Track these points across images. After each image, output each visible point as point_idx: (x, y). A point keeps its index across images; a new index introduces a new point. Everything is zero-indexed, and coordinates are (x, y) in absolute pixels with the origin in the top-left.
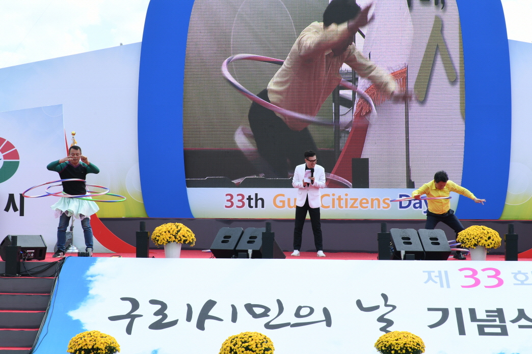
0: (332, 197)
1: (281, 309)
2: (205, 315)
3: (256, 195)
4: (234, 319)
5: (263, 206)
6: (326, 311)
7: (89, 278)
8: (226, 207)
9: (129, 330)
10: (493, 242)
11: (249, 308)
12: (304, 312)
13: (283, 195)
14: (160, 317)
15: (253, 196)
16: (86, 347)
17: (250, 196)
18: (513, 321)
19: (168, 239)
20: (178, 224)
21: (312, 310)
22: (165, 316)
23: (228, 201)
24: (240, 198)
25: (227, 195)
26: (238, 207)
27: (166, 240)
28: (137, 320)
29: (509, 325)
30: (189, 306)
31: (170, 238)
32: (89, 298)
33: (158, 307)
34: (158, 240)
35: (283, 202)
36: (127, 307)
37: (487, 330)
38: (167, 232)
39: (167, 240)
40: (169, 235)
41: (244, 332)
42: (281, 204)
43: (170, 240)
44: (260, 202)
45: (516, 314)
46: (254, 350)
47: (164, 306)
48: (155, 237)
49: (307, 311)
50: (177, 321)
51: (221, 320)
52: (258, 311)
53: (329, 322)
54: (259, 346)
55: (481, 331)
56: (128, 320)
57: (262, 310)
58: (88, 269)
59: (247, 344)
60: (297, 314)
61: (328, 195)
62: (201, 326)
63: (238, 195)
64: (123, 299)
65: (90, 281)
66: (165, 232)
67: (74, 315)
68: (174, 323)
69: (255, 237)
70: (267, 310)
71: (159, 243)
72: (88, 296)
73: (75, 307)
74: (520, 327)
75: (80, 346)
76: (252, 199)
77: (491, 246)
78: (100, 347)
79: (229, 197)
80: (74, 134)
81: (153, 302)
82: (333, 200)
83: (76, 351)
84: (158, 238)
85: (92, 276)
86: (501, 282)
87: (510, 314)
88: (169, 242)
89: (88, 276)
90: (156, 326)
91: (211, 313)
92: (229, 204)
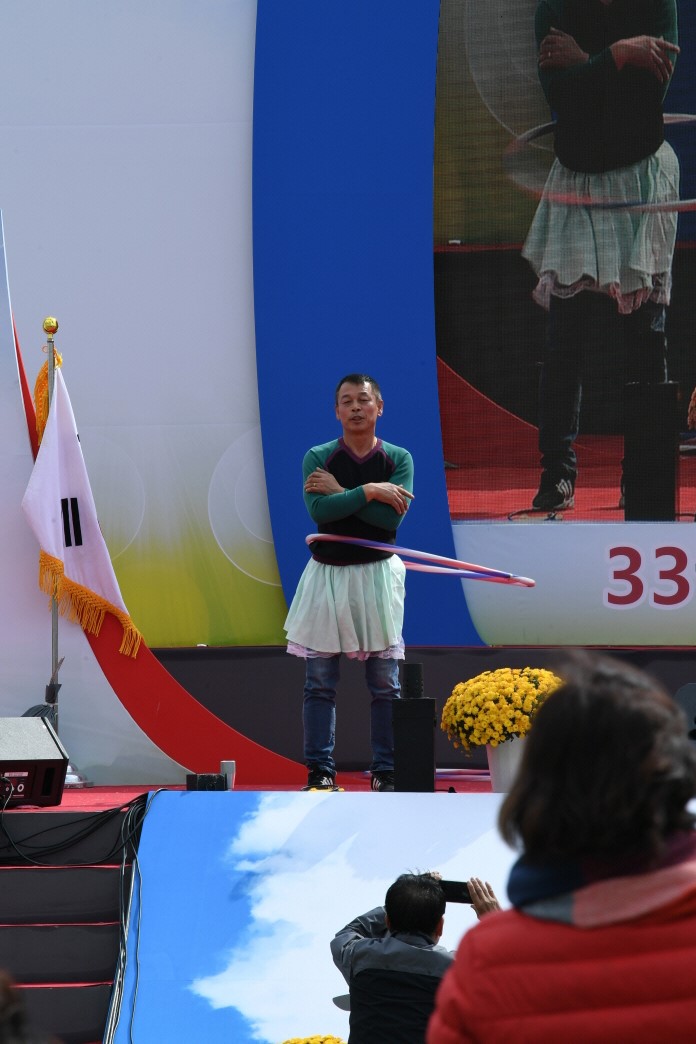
7: (245, 866)
8: (613, 599)
19: (508, 724)
20: (536, 672)
23: (618, 575)
24: (670, 562)
25: (614, 552)
26: (659, 599)
27: (498, 727)
31: (513, 720)
32: (257, 932)
34: (472, 729)
38: (503, 703)
39: (505, 728)
40: (511, 713)
43: (515, 728)
48: (458, 716)
58: (234, 833)
63: (660, 552)
65: (251, 875)
66: (496, 701)
67: (217, 990)
71: (474, 739)
72: (251, 928)
79: (624, 562)
80: (53, 330)
84: (469, 722)
85: (252, 858)
88: (509, 736)
89: (239, 859)
92: (625, 588)
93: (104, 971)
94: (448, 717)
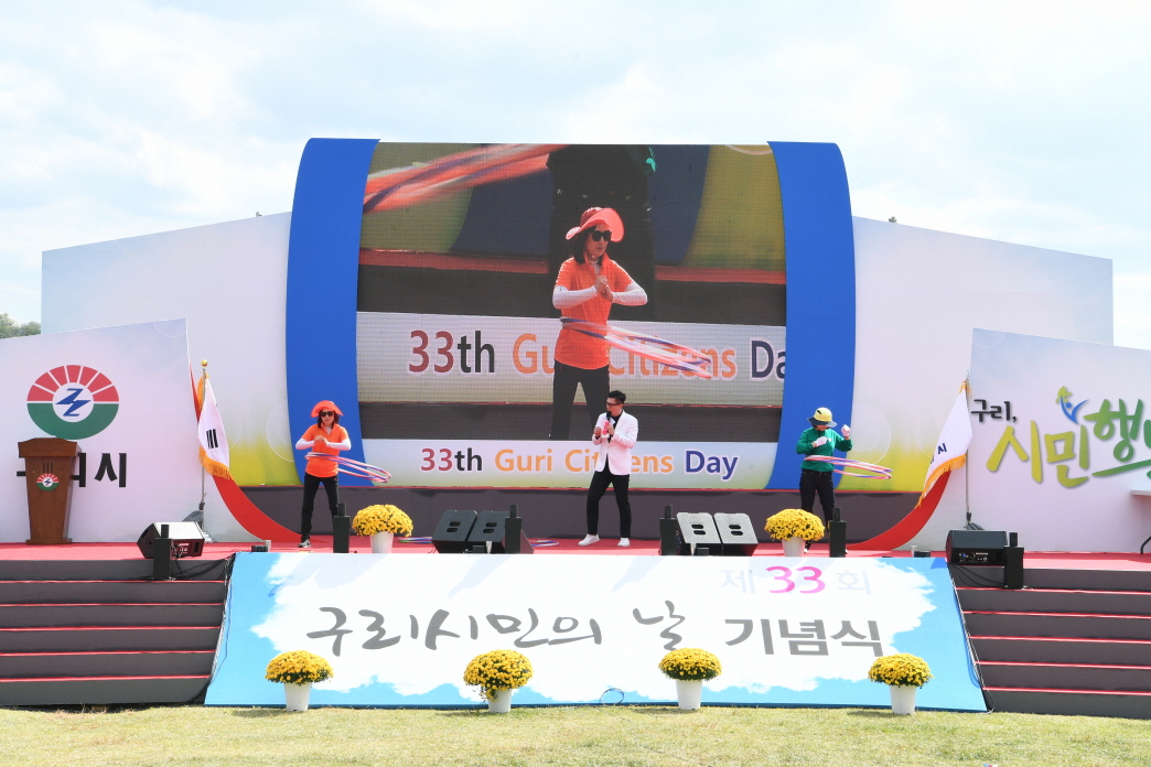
0: (584, 454)
1: (535, 622)
2: (434, 630)
3: (470, 450)
4: (474, 635)
5: (480, 468)
6: (594, 624)
7: (273, 582)
8: (424, 469)
9: (336, 650)
10: (813, 532)
11: (493, 619)
12: (565, 625)
13: (511, 451)
14: (376, 633)
15: (465, 453)
16: (292, 671)
17: (459, 453)
18: (836, 637)
20: (388, 506)
21: (576, 623)
22: (382, 632)
23: (426, 459)
24: (445, 455)
25: (424, 450)
26: (441, 469)
27: (374, 528)
28: (345, 637)
29: (830, 642)
30: (413, 619)
31: (379, 525)
32: (277, 609)
33: (373, 619)
34: (364, 529)
35: (511, 461)
36: (329, 621)
37: (801, 648)
38: (376, 519)
39: (376, 528)
40: (379, 522)
41: (494, 650)
42: (507, 465)
43: (380, 528)
44: (475, 461)
45: (839, 628)
46: (509, 670)
47: (380, 619)
48: (358, 524)
49: (568, 624)
50: (399, 637)
51: (457, 636)
52: (505, 624)
53: (598, 640)
54: (515, 666)
55: (794, 649)
56: (334, 638)
57: (510, 623)
58: (270, 569)
59: (500, 664)
60: (557, 628)
61: (579, 452)
62: (431, 644)
63: (441, 451)
64: (324, 609)
65: (276, 586)
66: (373, 518)
67: (260, 630)
68: (395, 640)
69: (495, 525)
70: (517, 622)
71: (365, 532)
72: (275, 606)
73: (260, 621)
74: (845, 644)
75: (285, 670)
76: (463, 457)
77: (809, 538)
78: (311, 670)
79: (428, 454)
80: (205, 365)
81: (364, 613)
82: (587, 458)
83: (279, 676)
84: (363, 526)
85: (276, 579)
86: (821, 586)
87: (832, 628)
88: (379, 531)
89: (271, 579)
90: (373, 644)
91: (443, 627)
92: (428, 464)
93: (218, 623)
94: (355, 525)
